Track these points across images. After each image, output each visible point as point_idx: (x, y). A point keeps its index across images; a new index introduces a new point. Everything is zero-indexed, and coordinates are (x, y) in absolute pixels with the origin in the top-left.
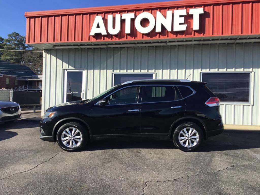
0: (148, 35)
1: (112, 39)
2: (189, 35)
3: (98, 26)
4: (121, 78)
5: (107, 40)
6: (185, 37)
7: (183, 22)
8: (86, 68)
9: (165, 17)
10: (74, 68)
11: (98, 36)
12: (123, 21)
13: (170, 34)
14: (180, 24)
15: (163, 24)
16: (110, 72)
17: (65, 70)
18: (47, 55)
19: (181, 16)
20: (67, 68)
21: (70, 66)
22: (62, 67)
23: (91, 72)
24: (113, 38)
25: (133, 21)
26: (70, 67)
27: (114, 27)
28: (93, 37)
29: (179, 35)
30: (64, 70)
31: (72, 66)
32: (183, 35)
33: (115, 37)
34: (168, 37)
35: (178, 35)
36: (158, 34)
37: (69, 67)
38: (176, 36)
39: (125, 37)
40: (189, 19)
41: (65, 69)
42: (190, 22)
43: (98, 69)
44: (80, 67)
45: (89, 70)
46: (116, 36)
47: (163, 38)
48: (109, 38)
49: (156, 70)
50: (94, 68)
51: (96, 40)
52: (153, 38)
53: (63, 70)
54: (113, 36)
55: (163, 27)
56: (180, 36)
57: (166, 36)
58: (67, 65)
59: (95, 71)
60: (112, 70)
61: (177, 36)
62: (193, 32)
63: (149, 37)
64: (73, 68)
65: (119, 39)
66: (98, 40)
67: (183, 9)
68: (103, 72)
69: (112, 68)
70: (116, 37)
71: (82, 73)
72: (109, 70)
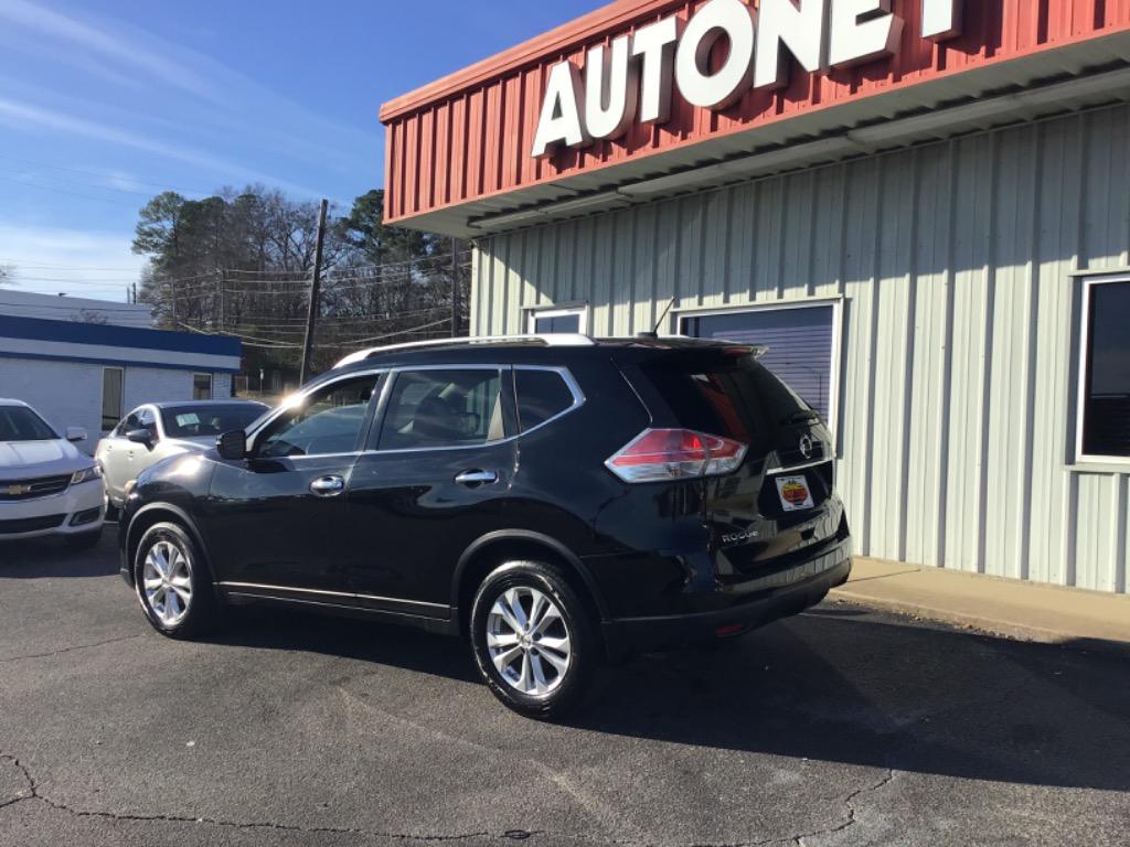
0: (734, 108)
1: (609, 157)
2: (917, 72)
5: (591, 166)
6: (899, 86)
8: (589, 296)
10: (554, 302)
13: (825, 85)
15: (785, 39)
18: (484, 255)
20: (533, 305)
21: (543, 297)
22: (521, 303)
23: (602, 315)
24: (611, 152)
26: (544, 300)
27: (606, 101)
28: (551, 160)
29: (865, 81)
31: (548, 294)
32: (886, 77)
33: (617, 147)
34: (817, 100)
35: (861, 83)
36: (772, 97)
37: (538, 302)
38: (853, 91)
39: (650, 138)
41: (530, 310)
43: (624, 302)
44: (570, 296)
45: (596, 307)
46: (622, 139)
47: (794, 112)
48: (598, 157)
49: (850, 281)
52: (755, 120)
53: (523, 312)
54: (613, 144)
55: (786, 58)
56: (874, 83)
58: (535, 291)
59: (616, 308)
61: (859, 88)
62: (934, 48)
63: (737, 119)
64: (552, 304)
65: (630, 153)
68: (643, 311)
69: (672, 290)
70: (619, 145)
72: (662, 298)
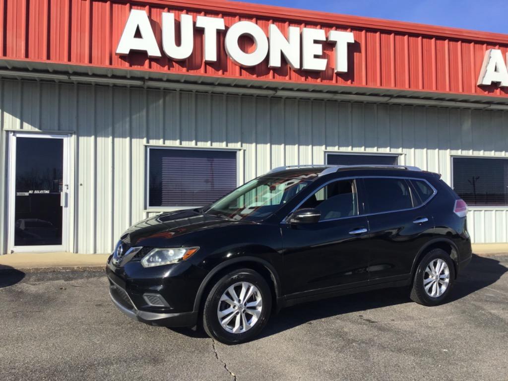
0: (251, 70)
1: (171, 68)
2: (328, 81)
3: (138, 34)
4: (163, 158)
5: (157, 70)
6: (321, 83)
7: (320, 53)
8: (75, 129)
9: (287, 38)
10: (40, 129)
11: (137, 56)
12: (199, 32)
13: (293, 74)
14: (316, 56)
15: (283, 51)
16: (140, 144)
17: (11, 135)
19: (316, 42)
20: (18, 128)
21: (25, 125)
22: (2, 125)
23: (87, 142)
24: (173, 67)
25: (221, 35)
26: (27, 127)
27: (178, 42)
28: (123, 57)
30: (7, 132)
31: (32, 124)
32: (317, 79)
33: (177, 65)
34: (290, 79)
35: (308, 78)
36: (271, 72)
37: (22, 127)
38: (305, 80)
39: (201, 68)
40: (327, 50)
41: (12, 131)
42: (328, 55)
43: (107, 136)
44: (56, 128)
45: (82, 136)
46: (182, 63)
47: (279, 80)
48: (164, 66)
49: (244, 143)
50: (96, 131)
51: (131, 66)
52: (262, 77)
53: (4, 133)
54: (174, 63)
55: (284, 58)
56: (313, 80)
57: (287, 78)
58: (18, 121)
59: (99, 139)
60: (145, 139)
61: (307, 80)
62: (335, 75)
63: (254, 75)
64: (37, 130)
65: (188, 71)
66: (136, 66)
67: (316, 28)
68: (122, 143)
69: (145, 134)
70: (179, 64)
71: (61, 142)
72: (137, 138)
